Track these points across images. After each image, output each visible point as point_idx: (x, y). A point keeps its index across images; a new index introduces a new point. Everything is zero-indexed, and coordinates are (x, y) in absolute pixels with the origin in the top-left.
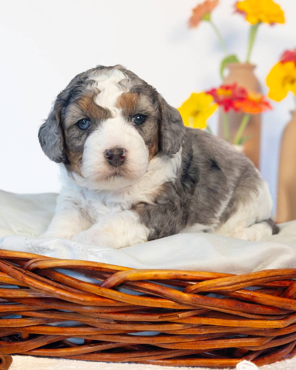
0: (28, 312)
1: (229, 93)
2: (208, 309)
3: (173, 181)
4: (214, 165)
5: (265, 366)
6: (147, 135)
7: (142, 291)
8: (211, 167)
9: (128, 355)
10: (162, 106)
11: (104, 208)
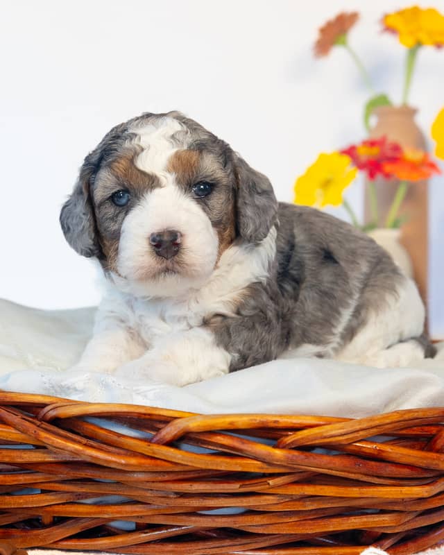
0: (48, 485)
1: (375, 151)
2: (314, 472)
3: (264, 280)
4: (328, 257)
6: (215, 212)
7: (212, 448)
8: (323, 259)
9: (201, 545)
10: (239, 169)
11: (163, 325)
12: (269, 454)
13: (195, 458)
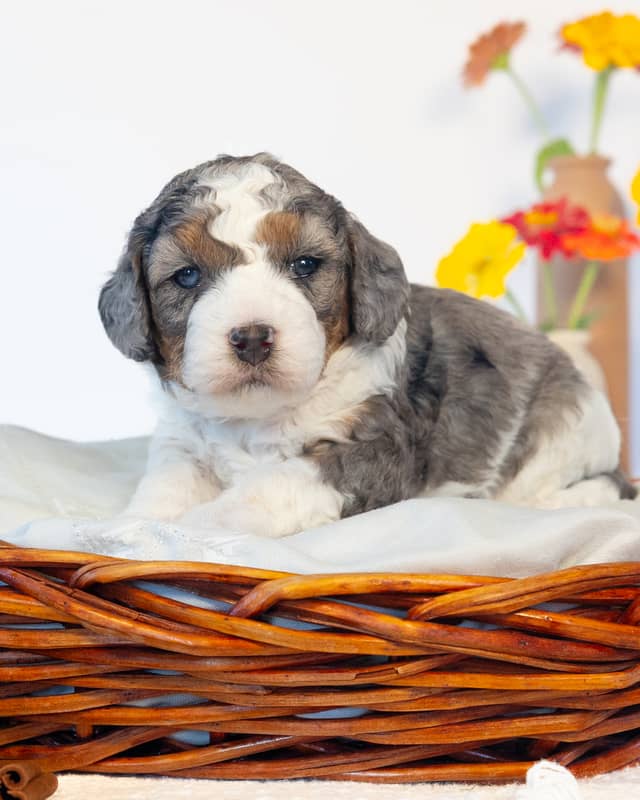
1: (551, 219)
3: (389, 392)
4: (480, 359)
5: (599, 776)
6: (321, 298)
7: (317, 622)
8: (473, 362)
9: (303, 764)
10: (354, 237)
11: (245, 457)
12: (397, 629)
13: (292, 636)
